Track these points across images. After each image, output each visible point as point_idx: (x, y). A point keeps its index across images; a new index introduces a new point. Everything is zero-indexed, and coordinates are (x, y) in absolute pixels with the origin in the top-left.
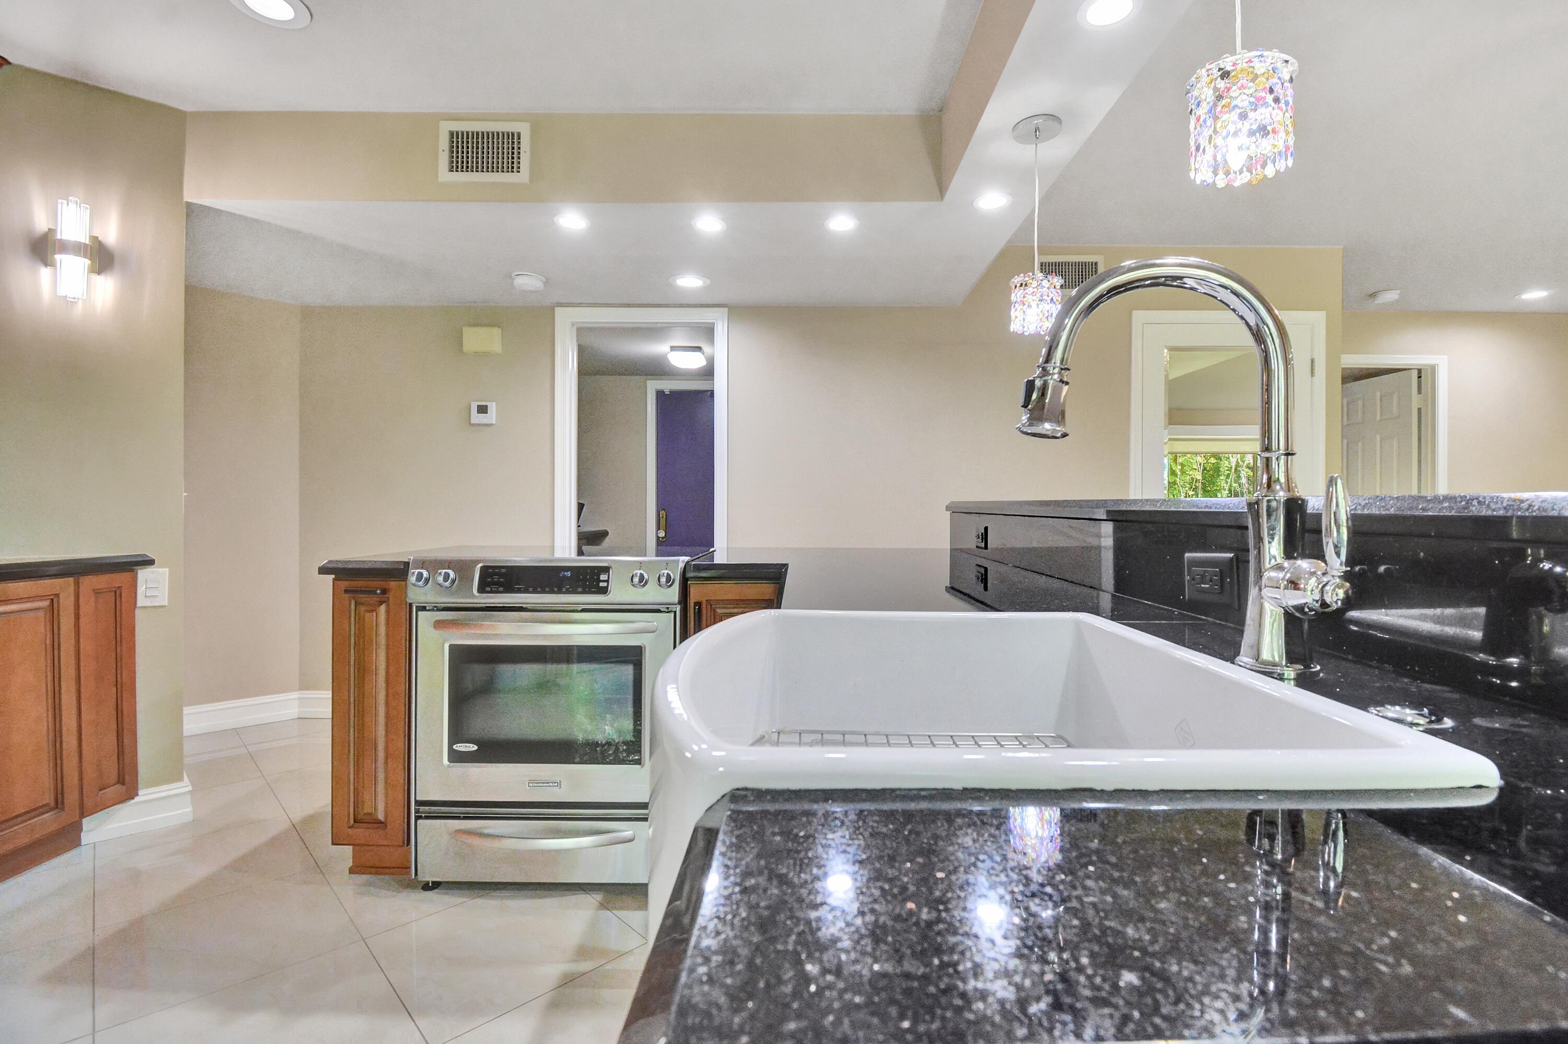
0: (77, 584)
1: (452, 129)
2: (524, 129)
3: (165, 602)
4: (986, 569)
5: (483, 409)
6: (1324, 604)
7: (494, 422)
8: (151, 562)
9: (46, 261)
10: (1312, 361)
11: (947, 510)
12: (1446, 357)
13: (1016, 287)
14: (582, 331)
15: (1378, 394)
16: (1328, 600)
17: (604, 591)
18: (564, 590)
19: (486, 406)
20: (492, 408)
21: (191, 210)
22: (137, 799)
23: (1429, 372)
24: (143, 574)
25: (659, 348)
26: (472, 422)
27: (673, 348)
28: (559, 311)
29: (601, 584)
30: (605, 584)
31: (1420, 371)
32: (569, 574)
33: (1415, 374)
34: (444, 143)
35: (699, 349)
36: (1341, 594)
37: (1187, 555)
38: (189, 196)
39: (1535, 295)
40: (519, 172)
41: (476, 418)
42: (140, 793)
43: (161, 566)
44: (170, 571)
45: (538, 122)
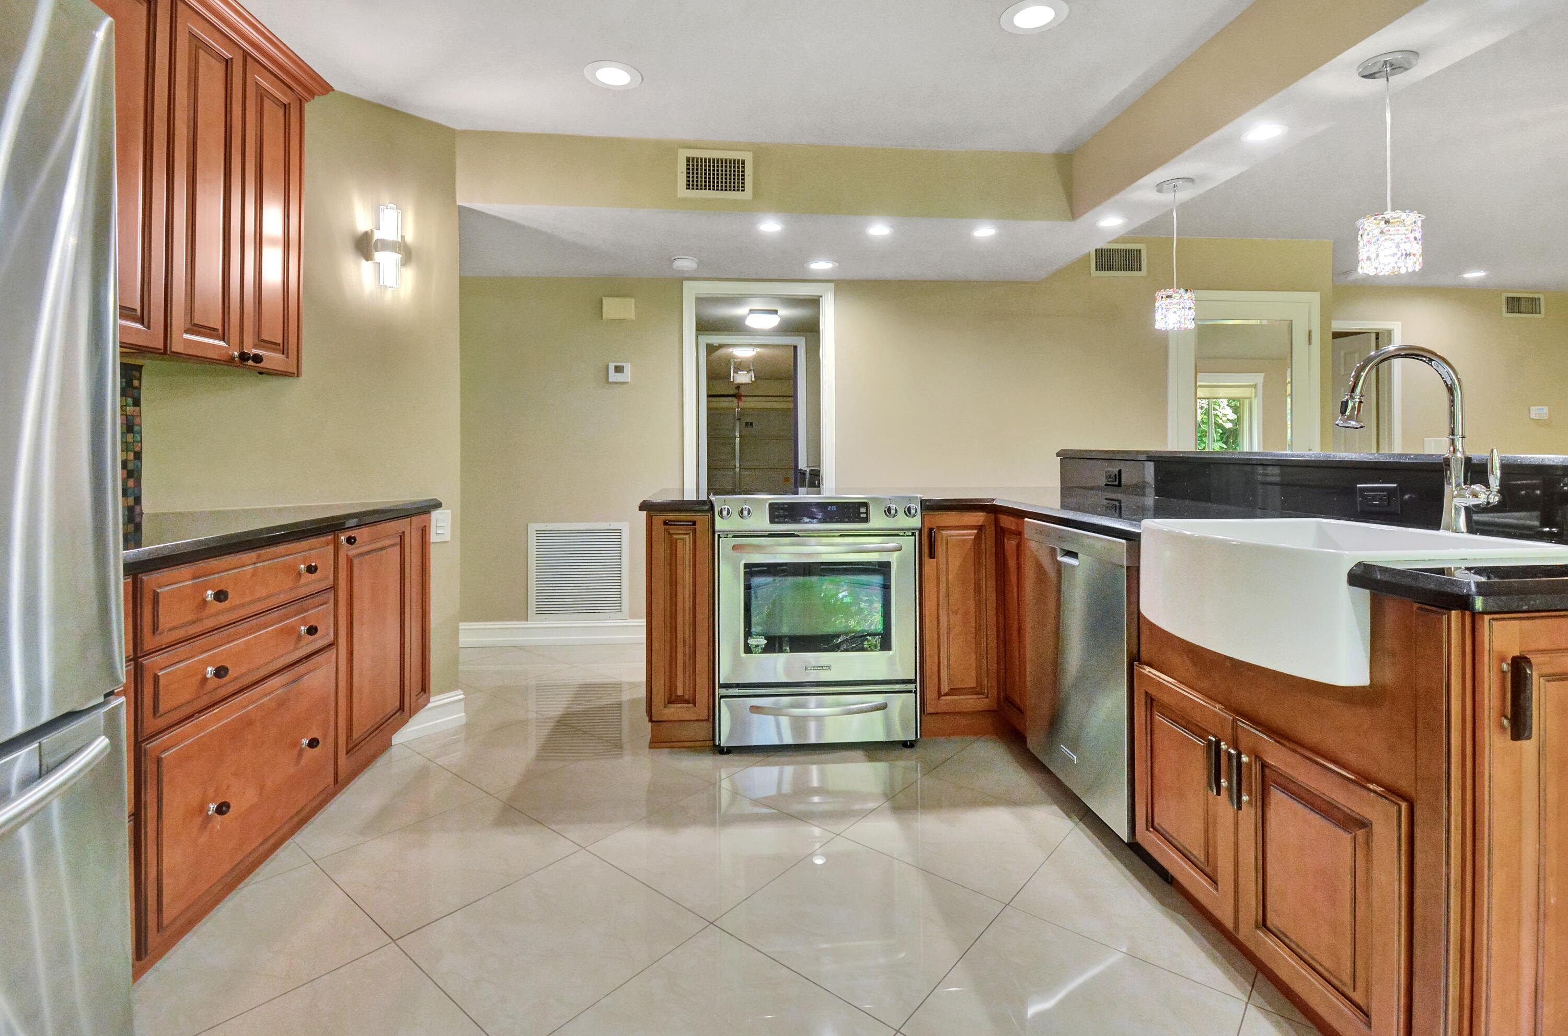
0: (411, 521)
1: (689, 156)
2: (748, 157)
3: (448, 539)
4: (1120, 501)
5: (619, 369)
6: (1488, 503)
7: (629, 381)
8: (438, 505)
9: (368, 256)
10: (1310, 332)
11: (1057, 456)
12: (1399, 323)
13: (1162, 297)
14: (701, 301)
15: (1342, 353)
16: (1491, 501)
17: (866, 520)
18: (834, 520)
19: (623, 367)
20: (628, 367)
21: (465, 214)
22: (429, 705)
23: (1386, 334)
24: (435, 515)
25: (740, 311)
26: (610, 380)
27: (751, 311)
28: (686, 284)
29: (862, 515)
30: (865, 515)
31: (1377, 334)
32: (834, 508)
33: (1373, 336)
34: (682, 167)
35: (775, 312)
36: (1497, 499)
37: (1358, 485)
38: (460, 202)
39: (1474, 275)
40: (743, 191)
41: (613, 377)
42: (432, 699)
43: (447, 508)
44: (452, 512)
45: (761, 152)
